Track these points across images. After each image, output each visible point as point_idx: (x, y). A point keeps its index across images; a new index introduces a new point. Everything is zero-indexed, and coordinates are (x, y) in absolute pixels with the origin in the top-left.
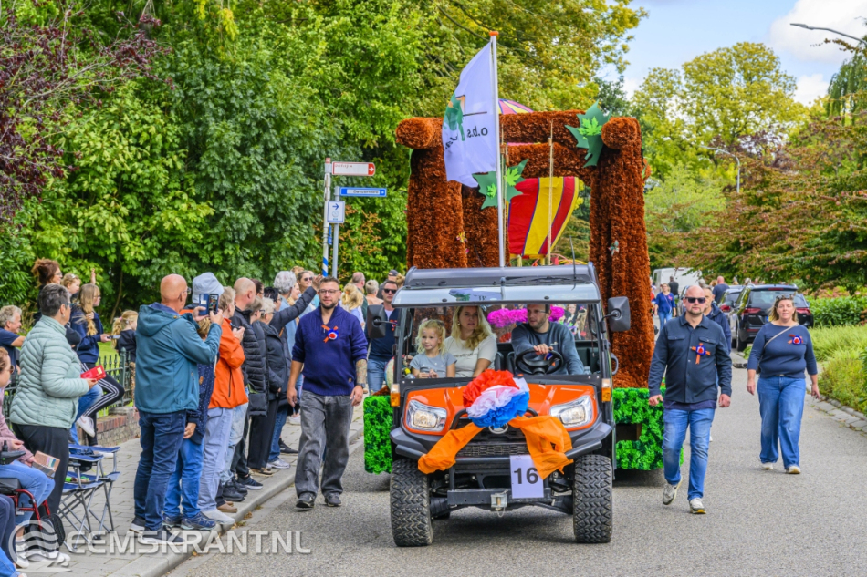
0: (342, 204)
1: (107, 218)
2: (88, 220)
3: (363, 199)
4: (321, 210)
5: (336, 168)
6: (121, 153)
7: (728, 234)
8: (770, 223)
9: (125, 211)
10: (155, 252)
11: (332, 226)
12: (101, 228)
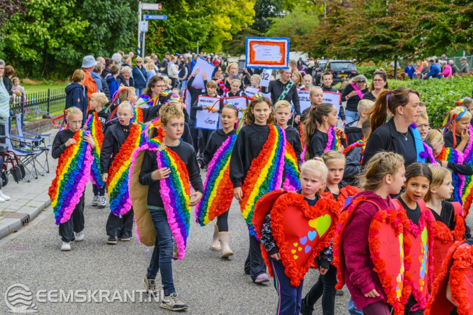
0: (146, 23)
1: (41, 29)
4: (137, 25)
5: (144, 6)
7: (320, 37)
8: (340, 32)
9: (48, 25)
10: (63, 44)
11: (142, 33)
12: (37, 33)
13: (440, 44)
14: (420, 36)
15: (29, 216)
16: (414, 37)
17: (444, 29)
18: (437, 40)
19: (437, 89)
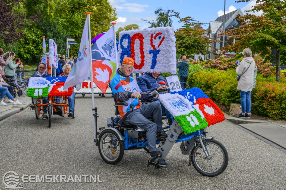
0: (70, 45)
1: (31, 47)
2: (28, 47)
3: (73, 45)
4: (66, 47)
5: (68, 40)
6: (34, 37)
9: (34, 46)
10: (39, 52)
11: (68, 49)
12: (30, 48)
15: (23, 108)
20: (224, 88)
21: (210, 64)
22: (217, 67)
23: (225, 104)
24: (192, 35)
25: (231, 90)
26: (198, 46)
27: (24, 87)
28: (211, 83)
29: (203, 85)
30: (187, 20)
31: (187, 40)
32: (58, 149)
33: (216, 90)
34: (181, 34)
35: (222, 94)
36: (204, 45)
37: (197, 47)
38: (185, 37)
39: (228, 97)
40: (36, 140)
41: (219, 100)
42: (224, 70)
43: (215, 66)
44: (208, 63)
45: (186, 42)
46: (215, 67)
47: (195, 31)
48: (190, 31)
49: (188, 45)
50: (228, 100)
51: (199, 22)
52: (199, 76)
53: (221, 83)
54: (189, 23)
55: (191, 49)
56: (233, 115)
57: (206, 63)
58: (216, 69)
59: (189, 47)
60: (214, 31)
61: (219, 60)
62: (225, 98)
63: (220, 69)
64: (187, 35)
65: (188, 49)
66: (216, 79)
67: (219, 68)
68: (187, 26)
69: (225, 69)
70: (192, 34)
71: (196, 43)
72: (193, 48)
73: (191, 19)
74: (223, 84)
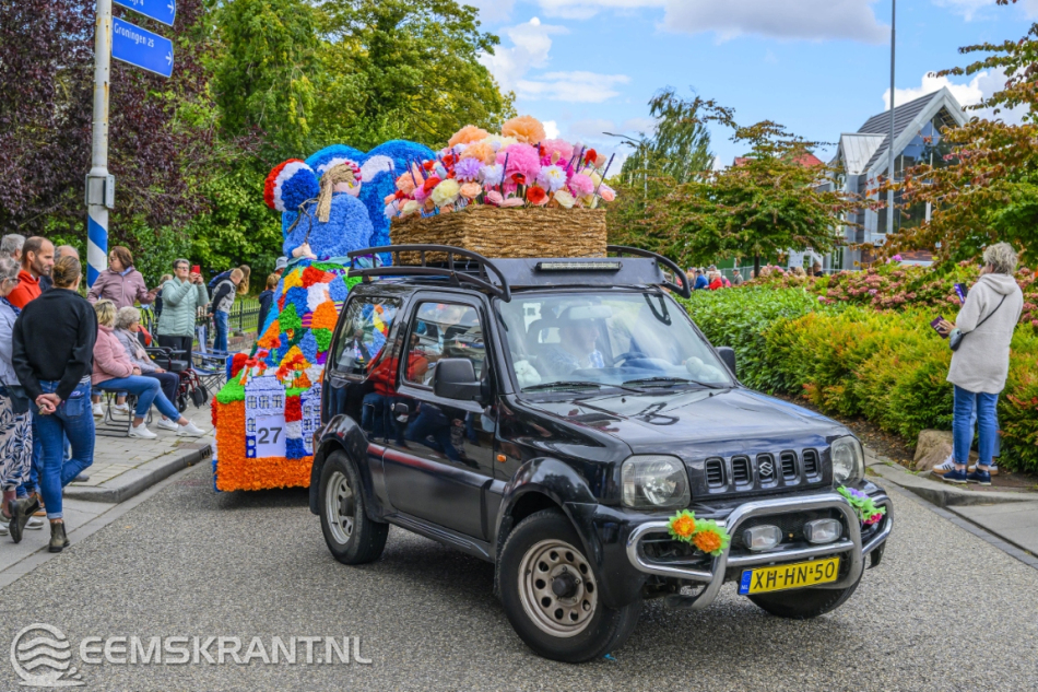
1: (235, 233)
2: (224, 234)
6: (243, 199)
9: (244, 228)
12: (232, 238)
13: (707, 251)
14: (683, 242)
15: (209, 446)
16: (676, 243)
17: (712, 233)
18: (703, 246)
19: (703, 301)
20: (893, 376)
21: (843, 288)
22: (869, 297)
23: (899, 432)
24: (777, 183)
25: (921, 384)
26: (799, 221)
27: (212, 373)
28: (848, 355)
29: (821, 364)
30: (762, 132)
31: (762, 204)
32: (328, 596)
33: (866, 382)
34: (739, 181)
35: (887, 397)
36: (820, 217)
37: (797, 224)
38: (756, 192)
39: (908, 407)
40: (254, 563)
41: (878, 415)
42: (895, 308)
43: (862, 294)
44: (838, 283)
45: (760, 208)
46: (861, 299)
47: (791, 171)
48: (771, 172)
49: (767, 220)
50: (911, 420)
51: (804, 141)
52: (805, 330)
53: (883, 357)
54: (769, 145)
55: (777, 232)
56: (929, 472)
57: (830, 286)
58: (867, 307)
59: (769, 226)
60: (855, 167)
61: (876, 272)
62: (900, 412)
63: (881, 307)
64: (762, 185)
65: (767, 232)
66: (864, 342)
67: (874, 301)
68: (759, 155)
69: (897, 306)
70: (777, 181)
71: (792, 212)
72: (783, 229)
73: (774, 128)
74: (892, 359)
